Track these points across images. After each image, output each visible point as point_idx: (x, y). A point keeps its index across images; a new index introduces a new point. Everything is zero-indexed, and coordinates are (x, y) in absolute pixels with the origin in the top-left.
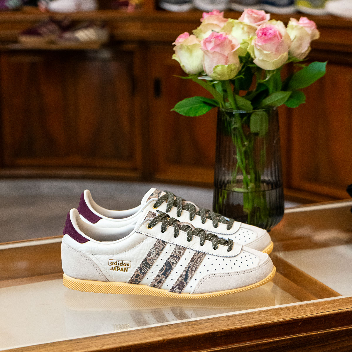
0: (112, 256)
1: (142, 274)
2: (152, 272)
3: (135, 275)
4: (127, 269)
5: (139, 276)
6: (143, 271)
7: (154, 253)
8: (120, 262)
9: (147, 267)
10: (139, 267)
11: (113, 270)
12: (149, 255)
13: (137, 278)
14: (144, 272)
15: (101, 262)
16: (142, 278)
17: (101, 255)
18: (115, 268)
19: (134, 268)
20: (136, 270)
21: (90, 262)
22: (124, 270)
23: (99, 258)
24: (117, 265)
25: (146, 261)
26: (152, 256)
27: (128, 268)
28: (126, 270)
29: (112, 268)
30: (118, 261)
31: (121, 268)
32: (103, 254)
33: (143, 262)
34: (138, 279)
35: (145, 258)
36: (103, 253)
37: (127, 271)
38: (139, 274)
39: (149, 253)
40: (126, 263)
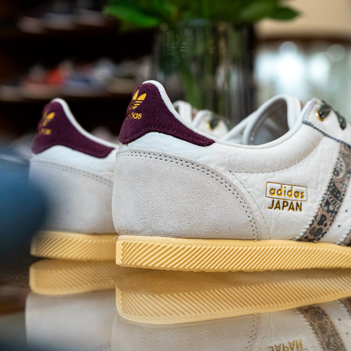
0: (271, 174)
1: (330, 214)
2: (346, 211)
3: (319, 218)
4: (301, 204)
5: (325, 219)
6: (331, 208)
7: (344, 168)
8: (288, 188)
9: (337, 198)
10: (324, 200)
11: (275, 209)
12: (336, 172)
13: (322, 224)
14: (334, 210)
15: (249, 190)
16: (331, 225)
17: (249, 174)
18: (278, 203)
19: (313, 202)
20: (319, 206)
21: (230, 188)
22: (295, 207)
23: (245, 180)
24: (282, 197)
25: (334, 185)
26: (341, 175)
27: (303, 203)
28: (299, 207)
29: (273, 201)
30: (284, 186)
31: (289, 202)
32: (254, 171)
33: (329, 187)
34: (322, 226)
35: (332, 179)
36: (253, 168)
37: (301, 210)
38: (326, 214)
39: (335, 169)
40: (298, 191)
